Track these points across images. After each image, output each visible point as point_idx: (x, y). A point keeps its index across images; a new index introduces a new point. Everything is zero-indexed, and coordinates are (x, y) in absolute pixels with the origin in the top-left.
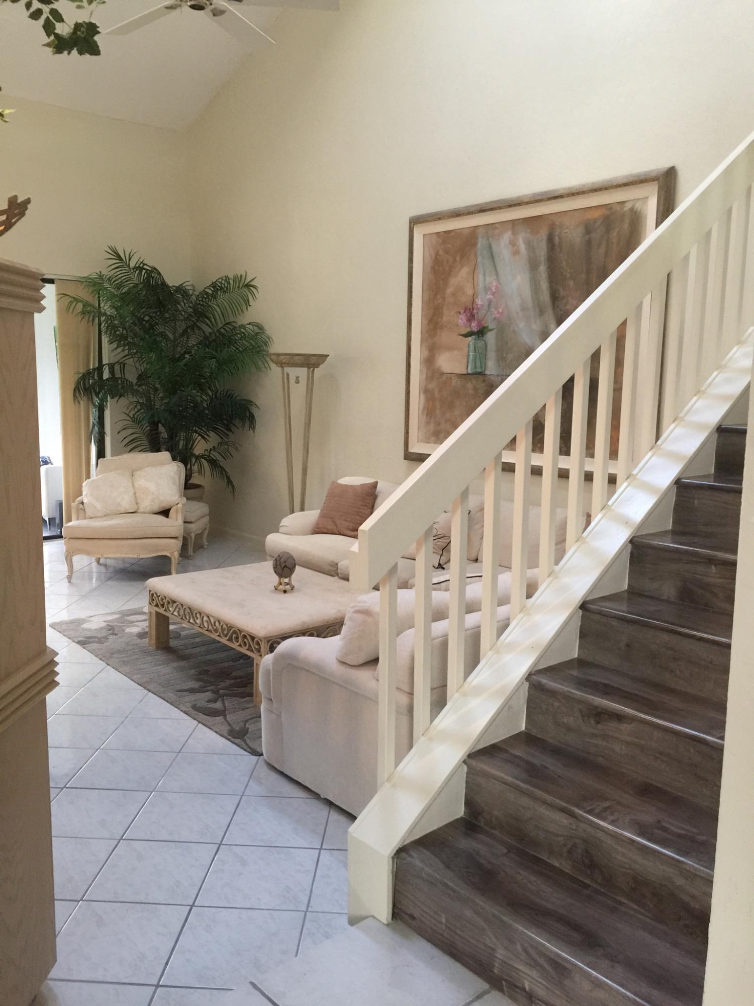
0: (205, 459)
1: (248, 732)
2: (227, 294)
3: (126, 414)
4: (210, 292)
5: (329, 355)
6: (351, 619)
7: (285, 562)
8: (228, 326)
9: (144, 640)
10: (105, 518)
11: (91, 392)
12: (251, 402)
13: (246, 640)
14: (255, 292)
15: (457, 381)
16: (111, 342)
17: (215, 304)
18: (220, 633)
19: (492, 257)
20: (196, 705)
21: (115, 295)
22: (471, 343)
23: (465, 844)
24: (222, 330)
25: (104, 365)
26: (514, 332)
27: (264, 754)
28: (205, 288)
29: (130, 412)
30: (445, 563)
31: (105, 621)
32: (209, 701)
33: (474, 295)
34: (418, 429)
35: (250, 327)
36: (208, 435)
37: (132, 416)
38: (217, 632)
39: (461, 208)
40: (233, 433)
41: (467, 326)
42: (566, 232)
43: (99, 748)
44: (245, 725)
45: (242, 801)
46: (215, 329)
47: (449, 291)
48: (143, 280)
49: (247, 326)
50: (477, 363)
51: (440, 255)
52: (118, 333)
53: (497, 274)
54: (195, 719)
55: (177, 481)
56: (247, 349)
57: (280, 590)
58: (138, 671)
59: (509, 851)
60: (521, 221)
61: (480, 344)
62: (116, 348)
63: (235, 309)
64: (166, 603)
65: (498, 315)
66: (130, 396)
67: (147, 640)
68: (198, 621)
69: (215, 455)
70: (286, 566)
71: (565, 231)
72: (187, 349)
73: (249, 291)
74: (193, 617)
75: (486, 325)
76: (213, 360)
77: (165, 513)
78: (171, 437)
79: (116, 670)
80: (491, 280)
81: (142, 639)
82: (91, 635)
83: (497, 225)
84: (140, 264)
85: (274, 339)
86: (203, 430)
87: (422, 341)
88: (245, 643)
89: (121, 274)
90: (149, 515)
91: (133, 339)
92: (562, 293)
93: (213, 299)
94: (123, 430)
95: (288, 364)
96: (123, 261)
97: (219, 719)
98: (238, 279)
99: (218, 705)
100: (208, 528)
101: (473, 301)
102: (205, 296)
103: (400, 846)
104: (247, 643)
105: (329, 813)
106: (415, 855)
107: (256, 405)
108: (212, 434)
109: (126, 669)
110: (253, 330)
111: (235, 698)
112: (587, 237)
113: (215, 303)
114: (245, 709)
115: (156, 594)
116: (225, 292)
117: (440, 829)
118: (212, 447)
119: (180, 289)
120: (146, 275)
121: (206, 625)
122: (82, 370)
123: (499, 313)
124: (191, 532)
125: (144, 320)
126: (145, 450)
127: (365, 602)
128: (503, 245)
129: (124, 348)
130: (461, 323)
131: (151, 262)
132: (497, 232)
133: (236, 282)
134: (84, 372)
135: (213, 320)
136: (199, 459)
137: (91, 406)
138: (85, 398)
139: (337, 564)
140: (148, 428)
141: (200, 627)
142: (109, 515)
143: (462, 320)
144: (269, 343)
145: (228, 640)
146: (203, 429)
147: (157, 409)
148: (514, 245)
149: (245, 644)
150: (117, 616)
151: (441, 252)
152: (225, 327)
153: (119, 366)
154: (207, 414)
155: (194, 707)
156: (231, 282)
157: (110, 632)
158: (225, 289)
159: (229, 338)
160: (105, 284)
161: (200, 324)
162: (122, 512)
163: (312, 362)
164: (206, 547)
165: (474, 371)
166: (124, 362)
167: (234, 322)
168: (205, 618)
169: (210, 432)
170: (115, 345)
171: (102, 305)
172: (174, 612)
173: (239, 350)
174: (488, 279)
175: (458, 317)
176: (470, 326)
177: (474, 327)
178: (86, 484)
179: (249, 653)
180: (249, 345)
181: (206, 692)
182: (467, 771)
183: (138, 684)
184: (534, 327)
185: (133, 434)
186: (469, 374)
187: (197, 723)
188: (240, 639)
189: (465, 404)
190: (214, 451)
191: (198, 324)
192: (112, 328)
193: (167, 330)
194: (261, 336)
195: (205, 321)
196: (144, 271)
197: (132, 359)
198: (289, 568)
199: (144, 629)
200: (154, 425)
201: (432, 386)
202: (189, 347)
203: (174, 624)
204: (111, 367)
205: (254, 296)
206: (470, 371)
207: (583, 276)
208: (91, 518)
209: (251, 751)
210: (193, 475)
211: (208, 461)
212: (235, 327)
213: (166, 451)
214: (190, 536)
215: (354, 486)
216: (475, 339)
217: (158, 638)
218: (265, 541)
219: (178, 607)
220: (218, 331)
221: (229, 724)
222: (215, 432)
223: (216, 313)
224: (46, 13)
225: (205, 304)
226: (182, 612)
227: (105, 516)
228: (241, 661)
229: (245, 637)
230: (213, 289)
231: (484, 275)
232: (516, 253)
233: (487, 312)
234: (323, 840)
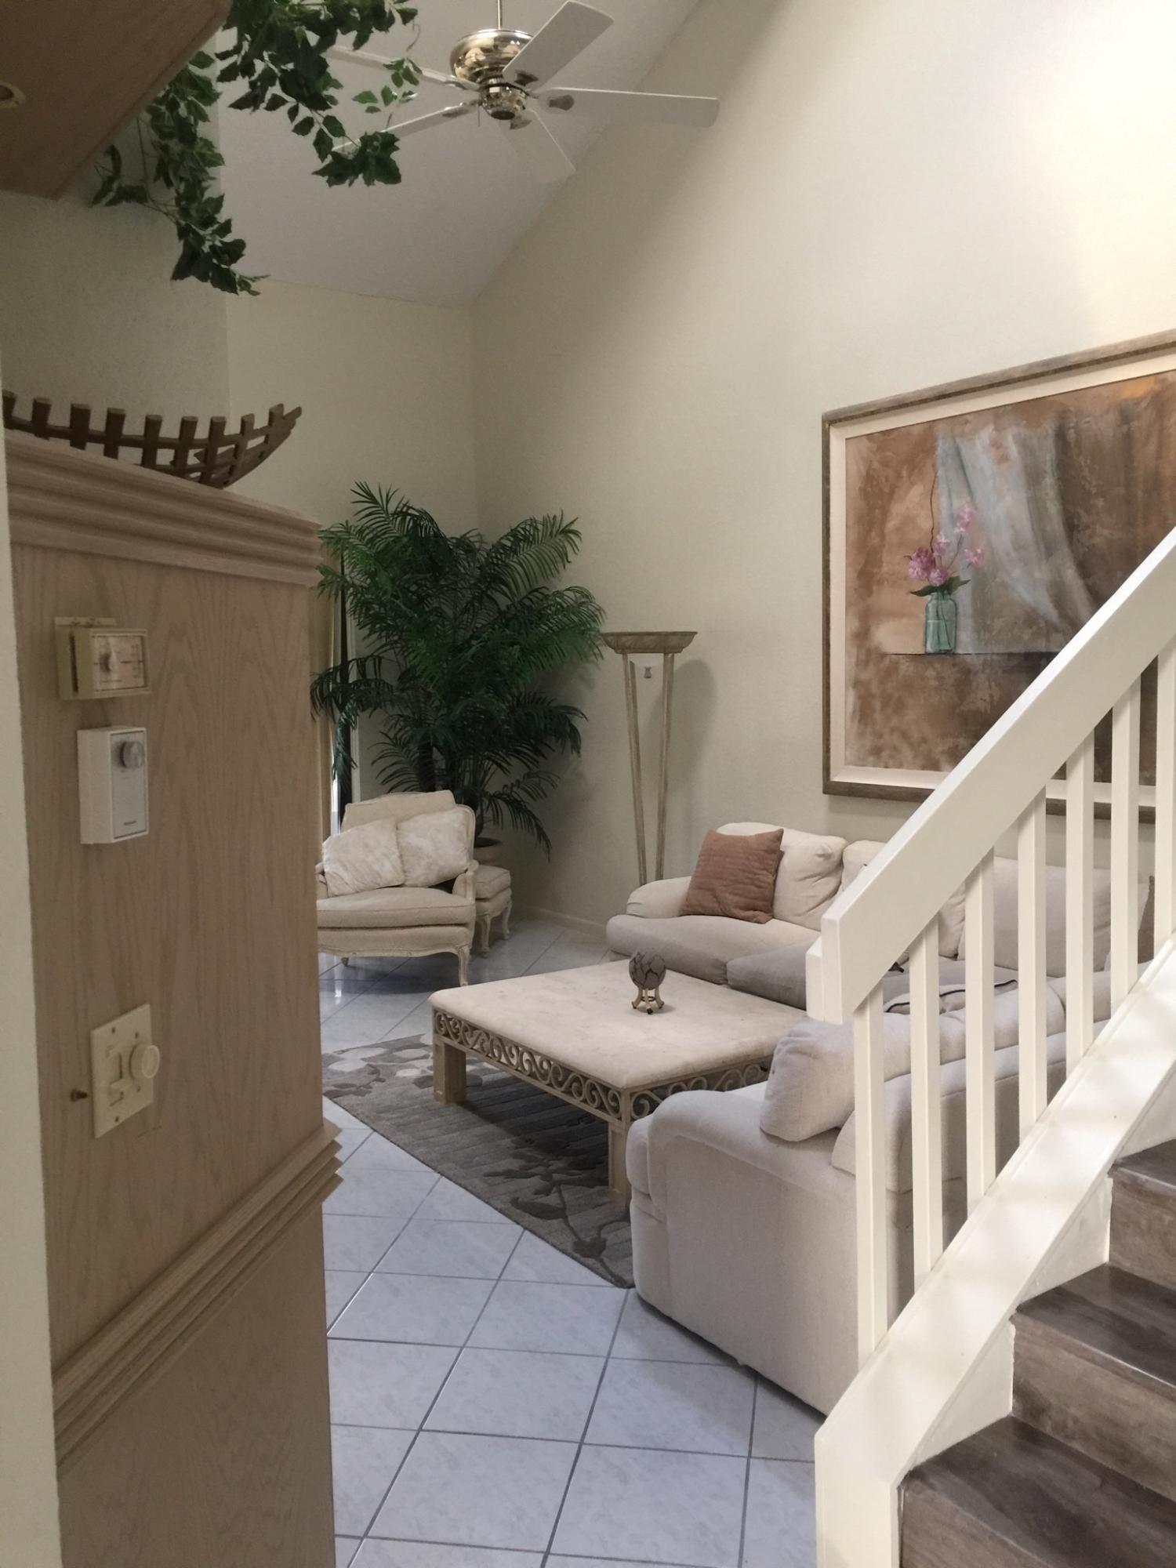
0: (504, 800)
1: (605, 1246)
2: (533, 546)
3: (383, 733)
4: (508, 544)
5: (696, 633)
6: (784, 1063)
7: (649, 964)
8: (536, 593)
9: (426, 1089)
10: (358, 896)
11: (331, 705)
12: (576, 709)
13: (594, 1093)
14: (577, 543)
15: (908, 666)
16: (361, 626)
17: (515, 562)
18: (550, 1081)
19: (963, 468)
20: (518, 1198)
21: (367, 555)
22: (930, 605)
23: (1023, 1466)
24: (528, 602)
25: (351, 661)
26: (1004, 584)
27: (637, 1283)
28: (502, 538)
29: (389, 730)
30: (904, 963)
31: (363, 1059)
32: (537, 1193)
33: (933, 529)
34: (846, 744)
35: (570, 594)
36: (508, 763)
37: (392, 737)
38: (545, 1080)
39: (909, 393)
40: (546, 758)
41: (924, 577)
42: (1088, 422)
43: (372, 1272)
44: (599, 1234)
45: (608, 1368)
46: (516, 599)
47: (891, 524)
48: (408, 531)
49: (565, 593)
50: (941, 636)
51: (874, 470)
52: (371, 612)
53: (971, 493)
54: (518, 1223)
55: (465, 835)
56: (567, 628)
57: (642, 1010)
58: (422, 1141)
59: (1104, 1482)
60: (1009, 408)
61: (946, 605)
62: (369, 635)
63: (546, 567)
64: (461, 1031)
65: (976, 558)
66: (389, 707)
67: (431, 1089)
68: (514, 1061)
69: (520, 794)
70: (650, 970)
71: (1087, 419)
72: (474, 633)
73: (568, 541)
74: (506, 1055)
75: (955, 575)
76: (515, 647)
77: (447, 885)
78: (451, 768)
79: (388, 1139)
80: (961, 504)
81: (423, 1088)
82: (343, 1082)
83: (968, 417)
84: (403, 507)
85: (606, 611)
86: (499, 755)
87: (849, 605)
88: (593, 1097)
89: (376, 523)
90: (423, 889)
91: (394, 620)
92: (1085, 518)
93: (512, 554)
94: (380, 758)
95: (634, 648)
96: (378, 503)
97: (556, 1223)
98: (550, 522)
99: (552, 1200)
100: (509, 910)
101: (933, 538)
102: (501, 551)
103: (910, 1467)
104: (596, 1098)
105: (755, 1391)
106: (938, 1486)
107: (583, 714)
108: (514, 761)
109: (404, 1138)
110: (574, 599)
111: (579, 1188)
112: (1125, 428)
113: (515, 560)
114: (596, 1207)
115: (445, 1015)
116: (530, 543)
117: (974, 1437)
118: (514, 781)
119: (463, 543)
120: (411, 524)
121: (526, 1066)
122: (319, 670)
123: (976, 554)
124: (486, 915)
125: (411, 592)
126: (412, 788)
127: (808, 1035)
128: (979, 449)
129: (380, 634)
130: (913, 573)
131: (418, 504)
132: (968, 427)
133: (547, 527)
134: (321, 673)
135: (513, 586)
136: (494, 801)
137: (331, 724)
138: (322, 712)
139: (725, 966)
140: (417, 755)
141: (517, 1070)
142: (362, 891)
143: (914, 569)
144: (600, 618)
145: (563, 1092)
146: (500, 753)
147: (429, 725)
148: (998, 448)
149: (593, 1099)
150: (381, 1051)
151: (876, 465)
152: (531, 597)
153: (372, 662)
154: (507, 730)
155: (515, 1202)
156: (540, 527)
157: (374, 1077)
158: (531, 539)
159: (539, 611)
160: (351, 540)
161: (492, 593)
162: (382, 885)
163: (670, 643)
164: (507, 937)
165: (937, 649)
166: (381, 655)
167: (544, 587)
168: (526, 1056)
169: (511, 757)
170: (366, 631)
171: (347, 571)
172: (474, 1045)
173: (553, 631)
174: (956, 503)
175: (908, 564)
176: (927, 577)
177: (935, 578)
178: (328, 845)
179: (599, 1114)
180: (568, 622)
181: (533, 1176)
182: (1016, 1335)
183: (423, 1162)
184: (1037, 575)
185: (393, 764)
186: (929, 654)
187: (522, 1229)
188: (585, 1091)
189: (922, 701)
190: (519, 787)
191: (489, 593)
192: (363, 606)
193: (444, 603)
194: (587, 608)
195: (502, 589)
196: (408, 518)
197: (392, 651)
198: (656, 974)
199: (423, 1071)
200: (426, 749)
201: (868, 674)
202: (477, 628)
203: (472, 1063)
204: (361, 663)
205: (575, 548)
206: (929, 649)
207: (1121, 490)
208: (336, 896)
209: (613, 1280)
210: (485, 825)
211: (508, 803)
212: (546, 597)
213: (444, 789)
214: (484, 922)
215: (745, 837)
216: (937, 599)
217: (449, 1087)
218: (605, 930)
219: (481, 1038)
220: (520, 602)
221: (575, 1234)
222: (518, 758)
223: (517, 576)
224: (319, 123)
225: (500, 562)
226: (487, 1044)
227: (357, 892)
228: (582, 1125)
229: (593, 1088)
230: (512, 539)
231: (950, 497)
232: (1003, 459)
233: (956, 555)
234: (751, 1439)
